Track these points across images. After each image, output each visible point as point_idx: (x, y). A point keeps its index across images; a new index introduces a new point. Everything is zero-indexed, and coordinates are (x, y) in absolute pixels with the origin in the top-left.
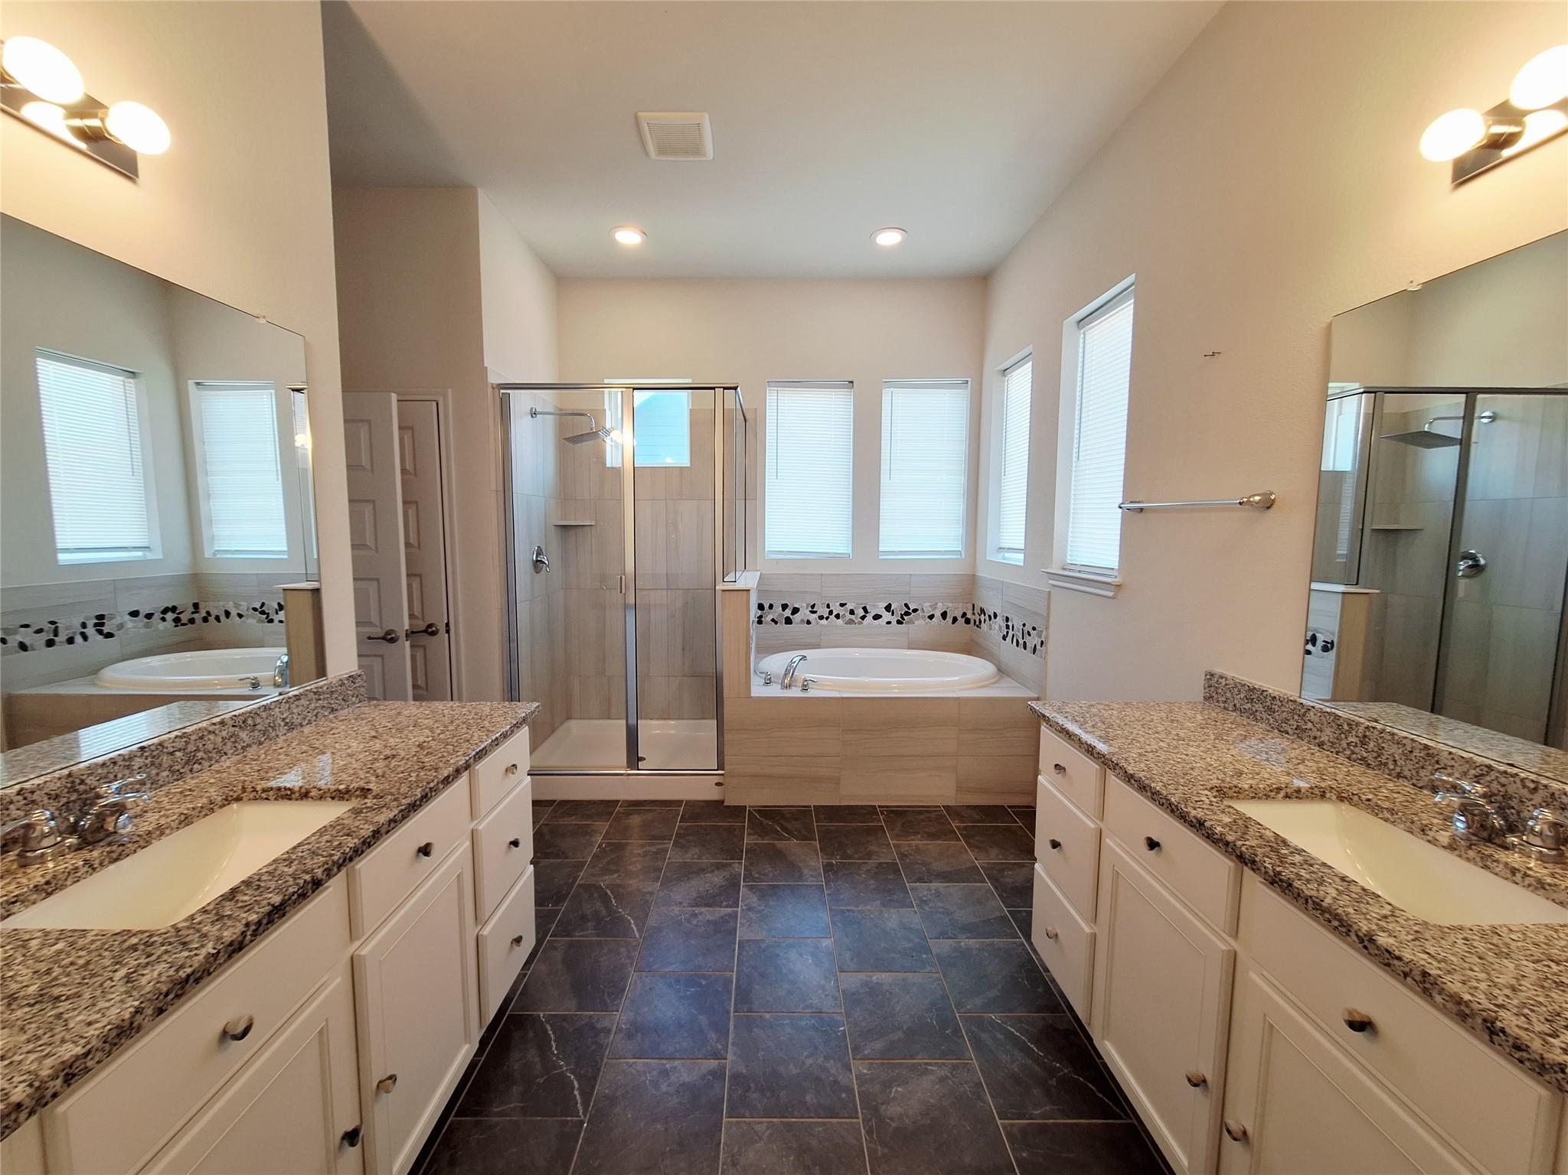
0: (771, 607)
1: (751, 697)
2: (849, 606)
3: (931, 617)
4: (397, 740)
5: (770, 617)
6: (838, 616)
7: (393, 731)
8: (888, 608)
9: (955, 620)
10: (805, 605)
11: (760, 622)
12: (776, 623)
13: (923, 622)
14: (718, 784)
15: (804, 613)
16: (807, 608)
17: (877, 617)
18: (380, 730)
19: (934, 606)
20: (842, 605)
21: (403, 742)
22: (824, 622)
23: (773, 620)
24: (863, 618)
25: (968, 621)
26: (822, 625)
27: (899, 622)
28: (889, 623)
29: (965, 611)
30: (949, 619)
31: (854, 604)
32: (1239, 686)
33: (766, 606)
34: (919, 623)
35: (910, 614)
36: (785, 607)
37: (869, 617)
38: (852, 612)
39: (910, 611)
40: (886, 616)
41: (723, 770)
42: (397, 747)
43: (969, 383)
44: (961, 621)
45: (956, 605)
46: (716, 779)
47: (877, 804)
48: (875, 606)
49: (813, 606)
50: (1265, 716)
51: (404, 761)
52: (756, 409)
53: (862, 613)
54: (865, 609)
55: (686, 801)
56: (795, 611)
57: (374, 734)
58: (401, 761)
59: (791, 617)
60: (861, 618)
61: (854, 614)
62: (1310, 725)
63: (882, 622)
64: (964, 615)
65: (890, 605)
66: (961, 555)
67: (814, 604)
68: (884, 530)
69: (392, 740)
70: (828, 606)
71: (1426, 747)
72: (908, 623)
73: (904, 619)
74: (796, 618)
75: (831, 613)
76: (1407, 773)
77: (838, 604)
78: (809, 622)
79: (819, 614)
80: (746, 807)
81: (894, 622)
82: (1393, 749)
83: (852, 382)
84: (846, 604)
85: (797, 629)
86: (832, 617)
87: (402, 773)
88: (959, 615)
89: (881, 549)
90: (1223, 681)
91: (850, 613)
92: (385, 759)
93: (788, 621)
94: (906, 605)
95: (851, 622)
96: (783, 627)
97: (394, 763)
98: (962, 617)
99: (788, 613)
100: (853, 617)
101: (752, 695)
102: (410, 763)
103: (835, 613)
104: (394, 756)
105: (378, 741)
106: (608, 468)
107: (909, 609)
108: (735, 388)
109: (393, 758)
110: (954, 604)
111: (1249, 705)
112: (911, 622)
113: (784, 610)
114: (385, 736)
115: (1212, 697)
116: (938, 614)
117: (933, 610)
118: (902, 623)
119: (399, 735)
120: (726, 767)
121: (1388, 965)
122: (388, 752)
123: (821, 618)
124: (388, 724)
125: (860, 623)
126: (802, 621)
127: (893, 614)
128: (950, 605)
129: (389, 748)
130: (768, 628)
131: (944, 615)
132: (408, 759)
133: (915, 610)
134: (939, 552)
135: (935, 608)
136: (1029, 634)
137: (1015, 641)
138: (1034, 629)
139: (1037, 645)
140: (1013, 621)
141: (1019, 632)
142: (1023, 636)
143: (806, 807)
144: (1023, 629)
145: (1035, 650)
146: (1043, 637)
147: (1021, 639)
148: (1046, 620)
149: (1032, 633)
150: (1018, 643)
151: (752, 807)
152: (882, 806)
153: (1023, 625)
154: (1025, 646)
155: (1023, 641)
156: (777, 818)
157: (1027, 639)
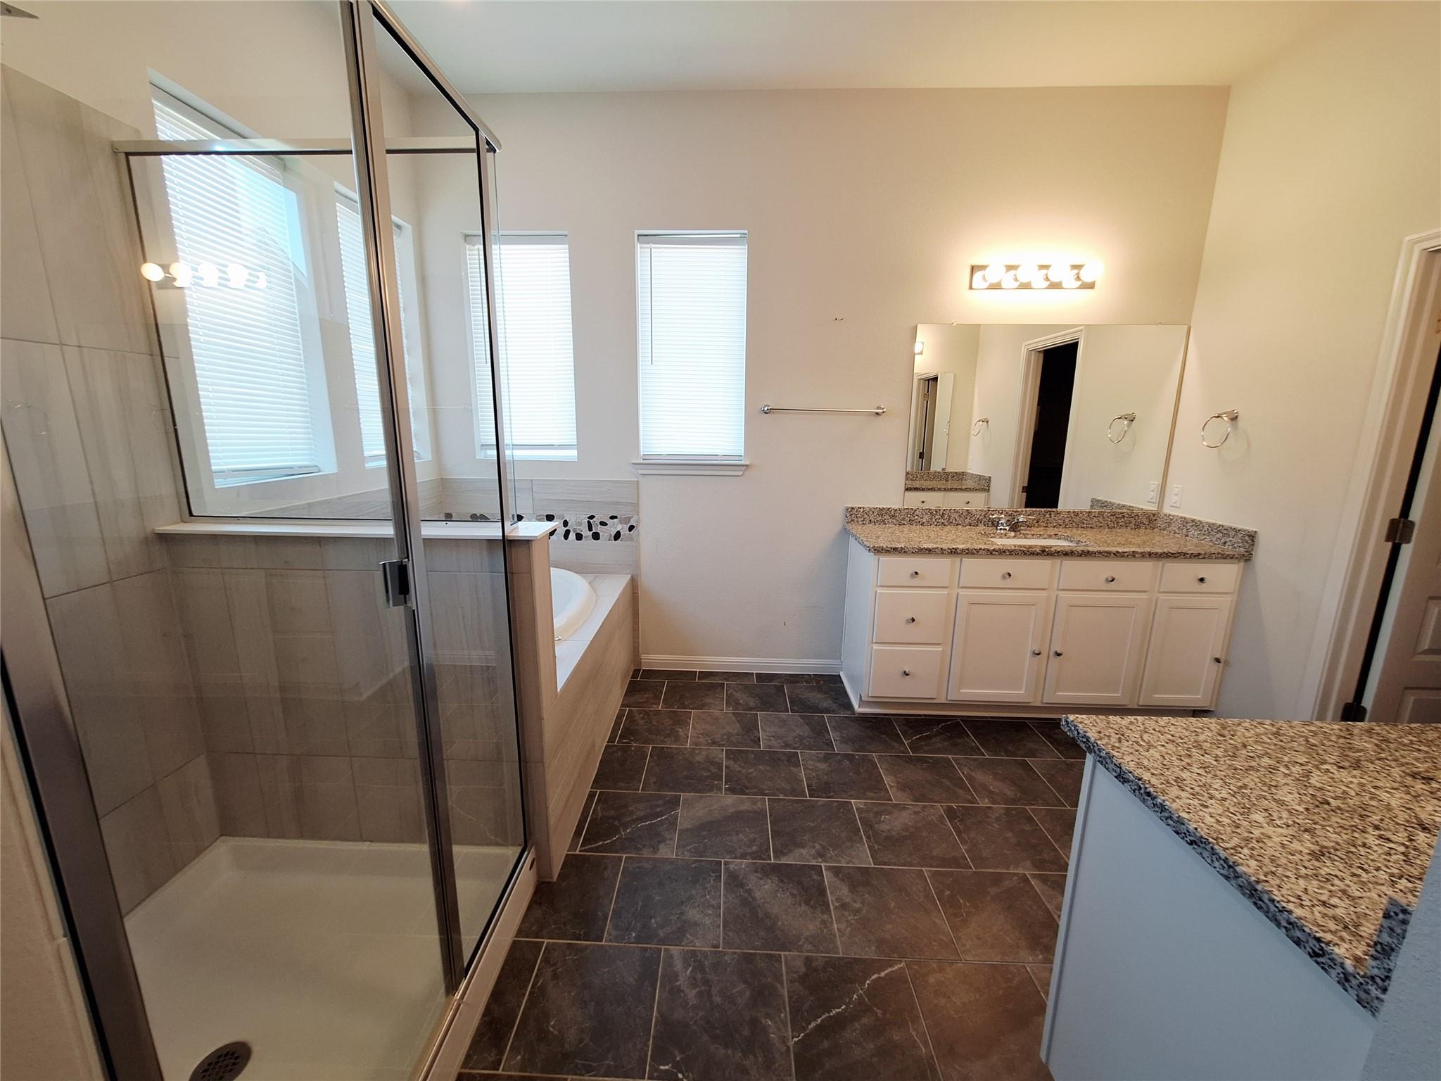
1: (558, 694)
4: (1384, 796)
7: (1375, 819)
14: (532, 865)
18: (1401, 836)
21: (1375, 787)
32: (872, 510)
42: (1396, 785)
50: (890, 520)
51: (1404, 760)
57: (1421, 837)
58: (1407, 764)
62: (916, 517)
69: (1394, 803)
71: (968, 510)
76: (960, 523)
82: (956, 516)
87: (1419, 750)
89: (366, 453)
90: (862, 510)
92: (1432, 779)
97: (1422, 767)
102: (1397, 754)
104: (1414, 776)
105: (1423, 816)
109: (1418, 774)
111: (880, 518)
114: (1402, 817)
115: (853, 520)
119: (1374, 803)
121: (1123, 556)
122: (1419, 786)
124: (1371, 840)
129: (1411, 790)
132: (1395, 760)
136: (603, 524)
137: (572, 536)
138: (613, 518)
139: (621, 531)
140: (563, 517)
141: (581, 525)
142: (590, 529)
143: (591, 796)
144: (589, 522)
145: (617, 536)
146: (632, 523)
147: (586, 533)
148: (636, 506)
149: (610, 522)
150: (579, 537)
151: (573, 846)
152: (611, 740)
153: (589, 518)
154: (596, 536)
155: (592, 532)
156: (616, 823)
157: (600, 529)
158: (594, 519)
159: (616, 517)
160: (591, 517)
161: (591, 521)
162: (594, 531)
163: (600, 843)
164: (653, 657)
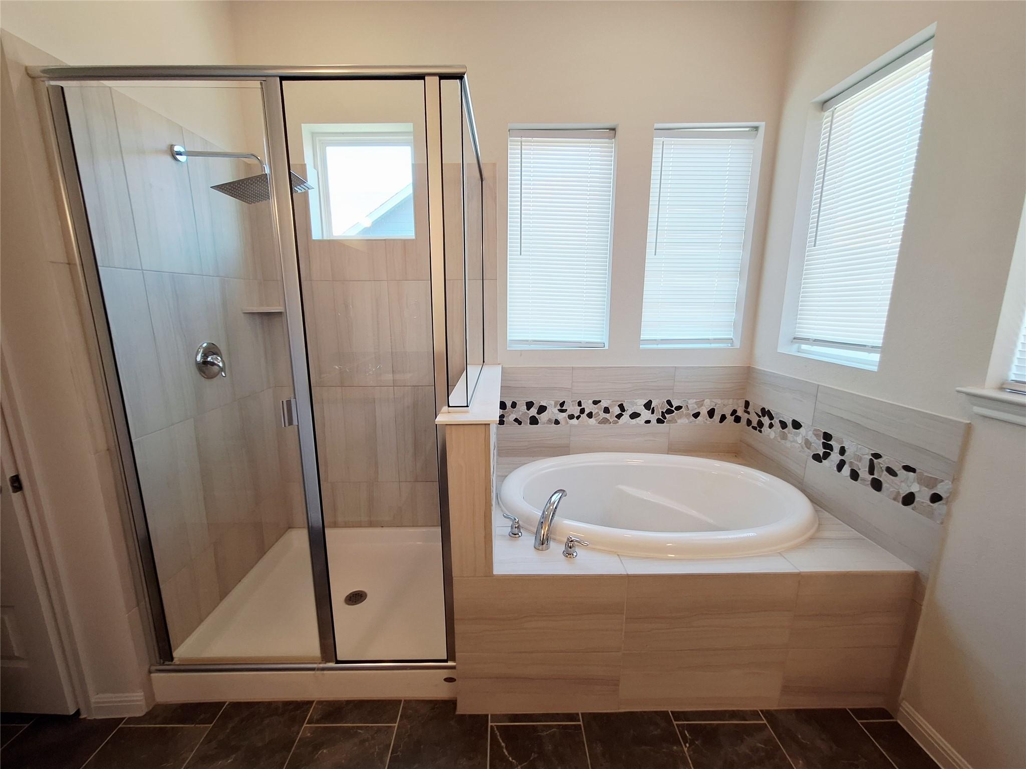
0: (514, 405)
1: (494, 576)
2: (604, 404)
3: (696, 415)
5: (512, 417)
6: (590, 415)
8: (648, 406)
9: (723, 418)
10: (553, 403)
11: (501, 422)
12: (520, 423)
13: (687, 421)
14: (449, 680)
15: (553, 412)
16: (555, 406)
17: (635, 415)
19: (700, 404)
20: (596, 403)
22: (575, 421)
23: (516, 420)
24: (619, 416)
25: (738, 420)
26: (572, 426)
27: (659, 421)
28: (648, 422)
29: (735, 408)
30: (717, 417)
31: (609, 402)
33: (509, 404)
34: (681, 423)
35: (672, 412)
36: (530, 405)
37: (626, 416)
38: (607, 410)
39: (673, 409)
40: (646, 414)
41: (454, 660)
43: (762, 131)
44: (730, 419)
45: (726, 402)
46: (445, 674)
47: (669, 709)
48: (633, 404)
49: (562, 404)
52: (494, 165)
53: (617, 411)
54: (622, 407)
55: (405, 701)
56: (542, 409)
59: (537, 416)
60: (616, 417)
61: (609, 413)
63: (640, 421)
64: (734, 412)
65: (650, 402)
66: (732, 343)
67: (564, 402)
68: (648, 315)
70: (580, 404)
72: (669, 422)
73: (665, 418)
74: (543, 417)
75: (582, 411)
77: (591, 402)
78: (557, 422)
79: (569, 412)
80: (487, 715)
81: (654, 421)
83: (614, 129)
84: (600, 401)
85: (544, 428)
86: (584, 416)
88: (728, 413)
89: (642, 337)
91: (605, 412)
93: (534, 421)
94: (669, 403)
95: (605, 421)
96: (527, 427)
98: (732, 415)
99: (533, 411)
100: (607, 416)
101: (495, 573)
103: (587, 412)
106: (314, 240)
107: (671, 406)
108: (460, 77)
110: (723, 401)
112: (674, 421)
113: (528, 409)
116: (704, 412)
117: (699, 407)
118: (663, 422)
120: (458, 655)
123: (571, 417)
125: (616, 423)
126: (550, 421)
127: (653, 413)
128: (719, 401)
130: (510, 428)
131: (711, 413)
133: (679, 408)
134: (707, 341)
135: (702, 405)
136: (891, 471)
137: (846, 470)
138: (907, 468)
139: (917, 495)
140: (842, 442)
141: (860, 461)
142: (871, 471)
143: (572, 717)
144: (871, 461)
145: (909, 499)
146: (940, 490)
147: (864, 473)
148: (957, 469)
149: (902, 473)
150: (855, 475)
151: (496, 718)
152: (678, 715)
153: (873, 455)
154: (877, 485)
155: (872, 476)
156: (534, 756)
157: (884, 477)
158: (879, 460)
159: (913, 470)
160: (877, 456)
161: (875, 461)
162: (875, 476)
163: (503, 744)
164: (919, 718)
